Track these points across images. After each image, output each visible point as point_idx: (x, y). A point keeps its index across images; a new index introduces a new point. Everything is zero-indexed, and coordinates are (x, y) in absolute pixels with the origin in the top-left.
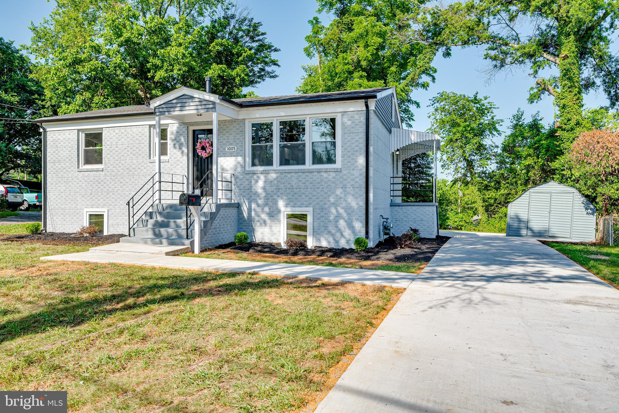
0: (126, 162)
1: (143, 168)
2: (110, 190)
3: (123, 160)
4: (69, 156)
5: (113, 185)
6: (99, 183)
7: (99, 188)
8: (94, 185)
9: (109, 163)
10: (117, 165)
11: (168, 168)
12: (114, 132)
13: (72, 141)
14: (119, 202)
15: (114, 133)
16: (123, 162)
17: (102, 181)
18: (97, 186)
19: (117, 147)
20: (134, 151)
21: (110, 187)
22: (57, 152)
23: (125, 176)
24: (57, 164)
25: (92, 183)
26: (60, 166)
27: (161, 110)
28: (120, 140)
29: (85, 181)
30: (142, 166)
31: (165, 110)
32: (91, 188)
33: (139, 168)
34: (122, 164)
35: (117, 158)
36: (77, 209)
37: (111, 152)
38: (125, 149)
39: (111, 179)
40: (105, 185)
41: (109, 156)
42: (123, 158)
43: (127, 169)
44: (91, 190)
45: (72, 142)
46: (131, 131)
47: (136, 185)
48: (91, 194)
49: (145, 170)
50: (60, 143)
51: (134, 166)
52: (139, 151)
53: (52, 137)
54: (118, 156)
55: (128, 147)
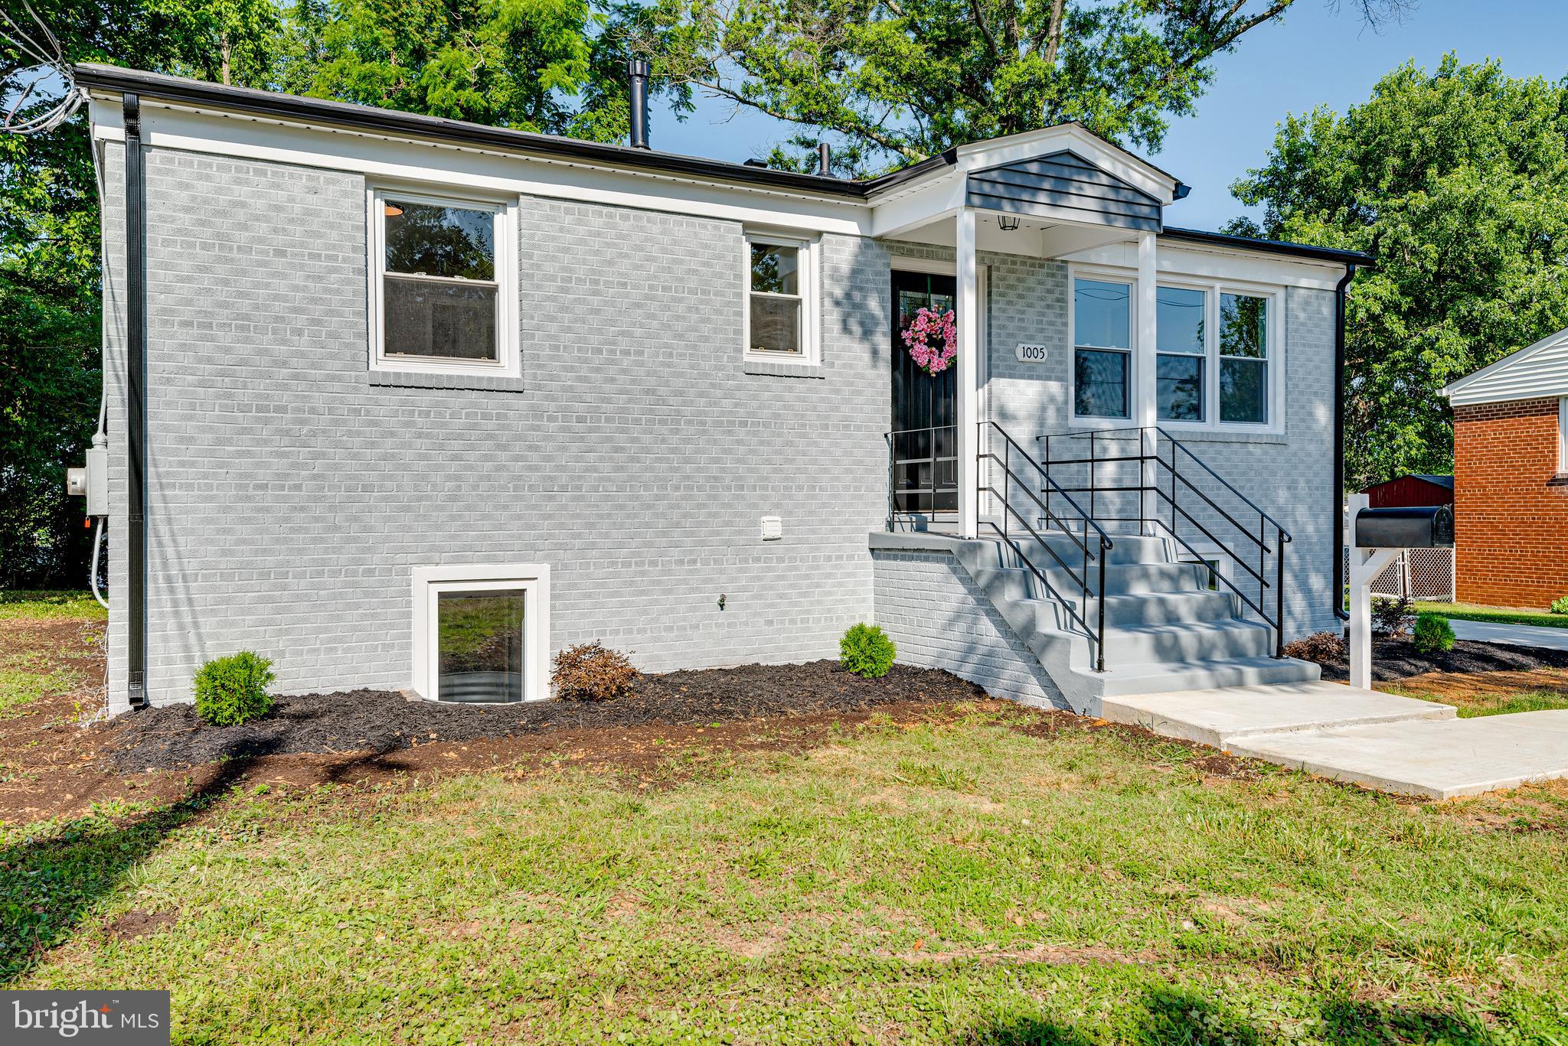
0: (642, 364)
1: (719, 393)
2: (564, 478)
3: (627, 353)
4: (314, 301)
5: (578, 459)
6: (504, 447)
7: (498, 469)
8: (472, 456)
9: (552, 358)
10: (597, 370)
11: (822, 400)
12: (579, 222)
13: (331, 226)
14: (607, 536)
15: (582, 230)
16: (626, 362)
17: (518, 438)
18: (487, 458)
19: (596, 293)
20: (678, 318)
21: (562, 468)
22: (221, 270)
23: (637, 422)
24: (225, 338)
25: (456, 444)
26: (244, 350)
27: (987, 188)
28: (610, 263)
29: (419, 436)
30: (713, 386)
31: (1000, 190)
32: (453, 468)
33: (701, 395)
34: (624, 371)
35: (595, 340)
36: (370, 572)
37: (564, 309)
38: (638, 305)
39: (563, 429)
40: (534, 458)
41: (553, 328)
42: (624, 343)
43: (647, 392)
44: (457, 478)
45: (334, 235)
46: (664, 233)
47: (687, 461)
48: (453, 499)
49: (727, 403)
50: (244, 227)
51: (678, 383)
52: (703, 321)
53: (184, 186)
54: (600, 331)
55: (653, 298)
